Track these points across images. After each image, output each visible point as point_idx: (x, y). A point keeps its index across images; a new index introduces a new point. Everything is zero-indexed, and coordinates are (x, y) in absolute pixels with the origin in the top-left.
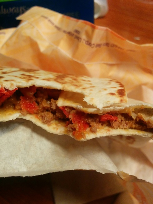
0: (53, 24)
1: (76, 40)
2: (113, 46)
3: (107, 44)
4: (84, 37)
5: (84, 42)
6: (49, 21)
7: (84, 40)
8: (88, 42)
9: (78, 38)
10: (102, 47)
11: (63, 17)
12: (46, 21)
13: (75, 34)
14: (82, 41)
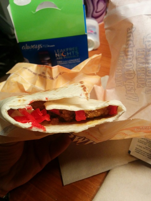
0: (32, 72)
1: (44, 78)
2: (63, 73)
3: (60, 74)
4: (47, 75)
5: (49, 78)
6: (29, 70)
7: (48, 77)
8: (51, 77)
9: (45, 77)
10: (58, 76)
11: (38, 66)
12: (27, 70)
13: (43, 75)
14: (47, 78)
